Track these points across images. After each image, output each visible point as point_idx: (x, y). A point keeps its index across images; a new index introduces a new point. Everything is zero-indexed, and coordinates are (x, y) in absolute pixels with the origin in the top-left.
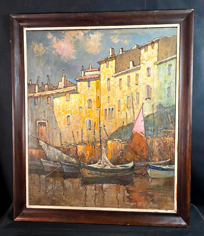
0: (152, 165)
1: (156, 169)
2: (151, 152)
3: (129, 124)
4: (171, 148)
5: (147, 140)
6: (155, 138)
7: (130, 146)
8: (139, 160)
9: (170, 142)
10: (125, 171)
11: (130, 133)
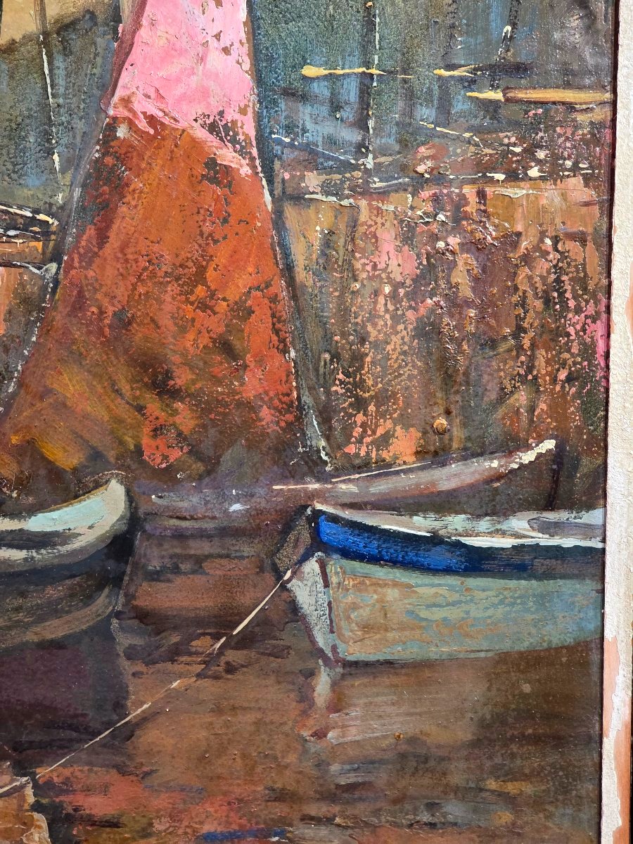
0: (347, 514)
1: (394, 563)
2: (336, 356)
3: (66, 27)
4: (564, 302)
5: (290, 212)
6: (383, 194)
7: (80, 294)
8: (195, 452)
9: (556, 240)
10: (23, 594)
11: (78, 139)
